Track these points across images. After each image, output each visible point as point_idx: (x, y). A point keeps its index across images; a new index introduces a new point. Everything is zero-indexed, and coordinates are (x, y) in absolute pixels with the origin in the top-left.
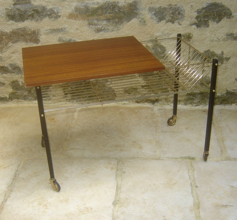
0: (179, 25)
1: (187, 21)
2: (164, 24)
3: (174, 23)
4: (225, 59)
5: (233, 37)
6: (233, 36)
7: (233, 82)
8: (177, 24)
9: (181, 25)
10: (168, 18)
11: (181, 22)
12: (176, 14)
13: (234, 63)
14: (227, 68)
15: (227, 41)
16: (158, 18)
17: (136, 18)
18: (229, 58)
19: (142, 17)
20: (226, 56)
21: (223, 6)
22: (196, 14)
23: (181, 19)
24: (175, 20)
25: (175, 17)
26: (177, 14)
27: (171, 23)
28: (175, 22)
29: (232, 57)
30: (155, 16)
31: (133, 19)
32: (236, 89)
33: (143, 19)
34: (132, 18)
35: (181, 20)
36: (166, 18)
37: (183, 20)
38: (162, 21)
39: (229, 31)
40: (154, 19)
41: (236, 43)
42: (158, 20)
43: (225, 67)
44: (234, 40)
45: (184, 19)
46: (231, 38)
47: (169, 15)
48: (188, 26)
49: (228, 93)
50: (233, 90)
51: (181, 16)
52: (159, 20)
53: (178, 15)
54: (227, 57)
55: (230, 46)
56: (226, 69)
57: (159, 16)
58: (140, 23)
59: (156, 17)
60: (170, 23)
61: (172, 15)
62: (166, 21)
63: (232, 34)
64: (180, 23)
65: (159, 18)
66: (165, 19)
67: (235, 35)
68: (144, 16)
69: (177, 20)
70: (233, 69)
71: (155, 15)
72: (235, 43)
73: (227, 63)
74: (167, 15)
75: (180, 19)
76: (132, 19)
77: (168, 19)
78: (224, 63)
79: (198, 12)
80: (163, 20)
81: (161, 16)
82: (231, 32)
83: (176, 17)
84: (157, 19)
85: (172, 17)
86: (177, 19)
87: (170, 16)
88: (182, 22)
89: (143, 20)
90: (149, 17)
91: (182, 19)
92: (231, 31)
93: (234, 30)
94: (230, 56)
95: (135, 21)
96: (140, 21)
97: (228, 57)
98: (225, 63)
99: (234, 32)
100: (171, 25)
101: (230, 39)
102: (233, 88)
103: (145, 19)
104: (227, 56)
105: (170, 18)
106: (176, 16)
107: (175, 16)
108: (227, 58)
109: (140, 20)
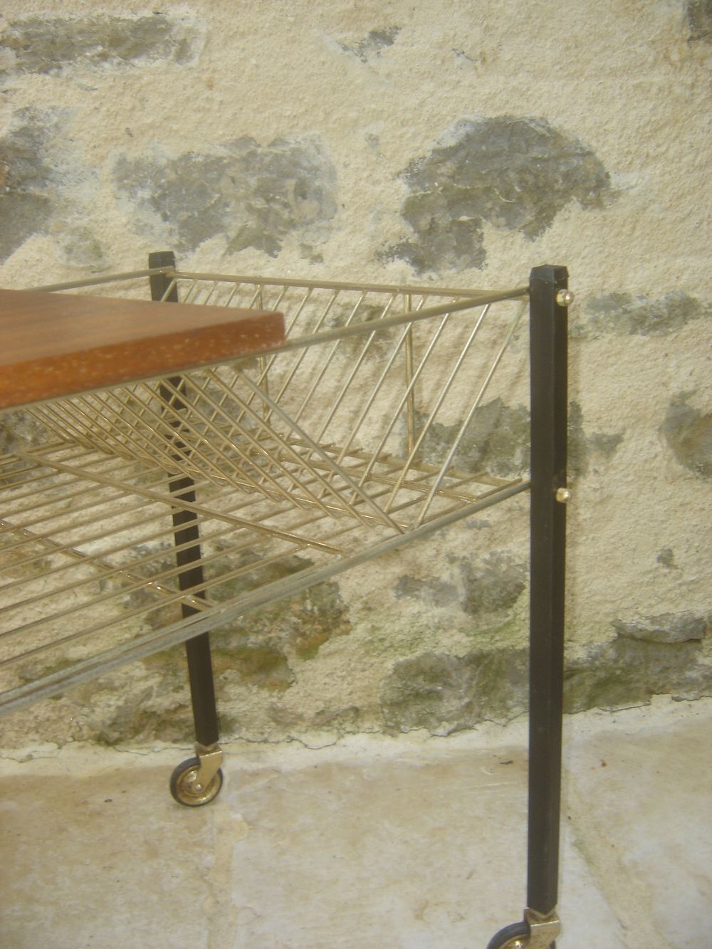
0: (312, 263)
1: (353, 232)
2: (218, 257)
3: (280, 249)
4: (591, 446)
5: (625, 317)
6: (626, 312)
7: (650, 572)
8: (296, 254)
9: (318, 258)
10: (237, 220)
11: (318, 243)
12: (285, 194)
13: (647, 466)
14: (610, 497)
15: (596, 338)
16: (175, 227)
17: (47, 232)
18: (617, 439)
19: (78, 223)
20: (598, 432)
21: (550, 137)
22: (402, 190)
23: (317, 224)
24: (281, 228)
25: (277, 214)
26: (291, 197)
27: (258, 252)
28: (282, 244)
29: (629, 431)
30: (158, 217)
31: (29, 241)
32: (668, 614)
33: (85, 234)
34: (21, 234)
35: (319, 229)
36: (226, 221)
37: (330, 229)
38: (202, 244)
39: (600, 280)
40: (153, 234)
41: (645, 351)
42: (182, 235)
43: (595, 490)
44: (632, 333)
45: (334, 223)
46: (618, 318)
47: (242, 205)
48: (363, 263)
49: (626, 638)
50: (653, 620)
51: (315, 204)
52: (183, 242)
53: (300, 199)
54: (604, 436)
55: (611, 370)
56: (602, 502)
57: (184, 215)
58: (68, 260)
59: (165, 218)
60: (251, 250)
61: (262, 200)
62: (228, 237)
63: (618, 300)
64: (310, 248)
65: (184, 224)
66: (221, 228)
67: (637, 304)
68: (92, 217)
69: (294, 233)
70: (640, 499)
71: (158, 209)
72: (643, 346)
73: (607, 470)
74: (233, 203)
75: (312, 222)
76: (19, 243)
77: (240, 225)
78: (591, 468)
79: (415, 174)
80: (210, 237)
81: (196, 214)
82: (611, 286)
83: (286, 214)
84: (171, 232)
85: (263, 216)
86: (292, 224)
87: (250, 209)
88: (322, 239)
89: (88, 243)
90: (124, 220)
91: (324, 223)
92: (612, 281)
93: (630, 275)
94: (621, 424)
95: (40, 250)
96: (69, 250)
97: (610, 432)
98: (596, 472)
99: (631, 288)
100: (262, 262)
101: (612, 325)
102: (651, 606)
103: (98, 238)
104: (600, 428)
105: (252, 223)
106: (286, 205)
107: (277, 207)
108: (605, 440)
109: (66, 239)
